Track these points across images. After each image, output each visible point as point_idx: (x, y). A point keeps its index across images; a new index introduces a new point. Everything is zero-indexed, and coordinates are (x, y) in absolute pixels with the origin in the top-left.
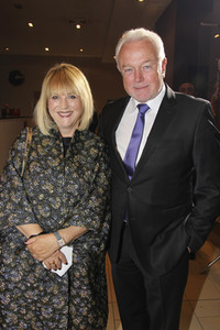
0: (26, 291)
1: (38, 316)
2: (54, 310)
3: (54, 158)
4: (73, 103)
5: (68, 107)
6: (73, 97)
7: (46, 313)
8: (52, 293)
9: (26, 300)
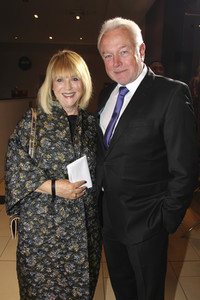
0: (49, 252)
1: (62, 273)
2: (77, 265)
3: (61, 130)
4: (75, 85)
5: (71, 88)
6: (76, 80)
7: (69, 269)
8: (73, 251)
9: (50, 259)
